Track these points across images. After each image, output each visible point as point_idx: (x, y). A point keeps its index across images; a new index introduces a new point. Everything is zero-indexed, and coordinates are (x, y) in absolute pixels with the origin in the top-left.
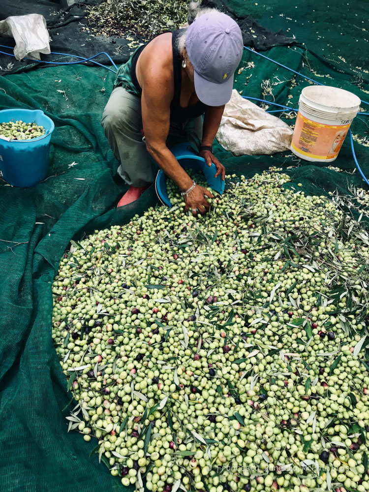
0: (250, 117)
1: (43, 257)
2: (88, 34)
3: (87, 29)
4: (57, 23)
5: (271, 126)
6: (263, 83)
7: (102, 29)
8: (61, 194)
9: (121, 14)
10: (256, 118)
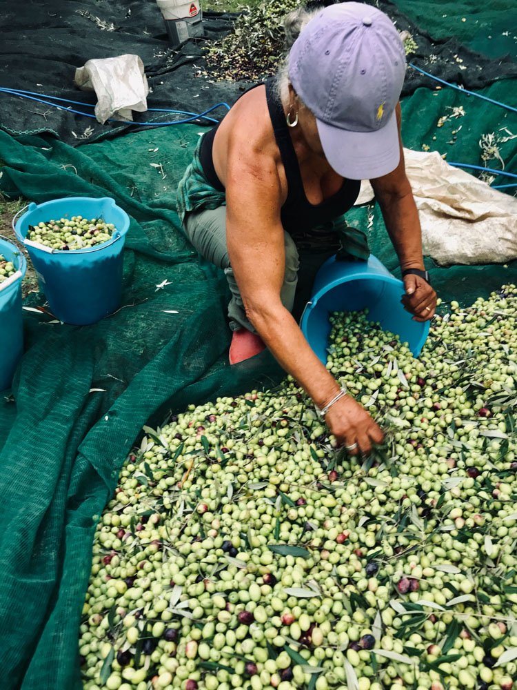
0: (464, 198)
1: (91, 464)
2: (205, 80)
3: (205, 73)
4: (162, 67)
5: (503, 212)
6: (482, 140)
7: (226, 72)
8: (136, 338)
9: (255, 49)
10: (474, 198)
